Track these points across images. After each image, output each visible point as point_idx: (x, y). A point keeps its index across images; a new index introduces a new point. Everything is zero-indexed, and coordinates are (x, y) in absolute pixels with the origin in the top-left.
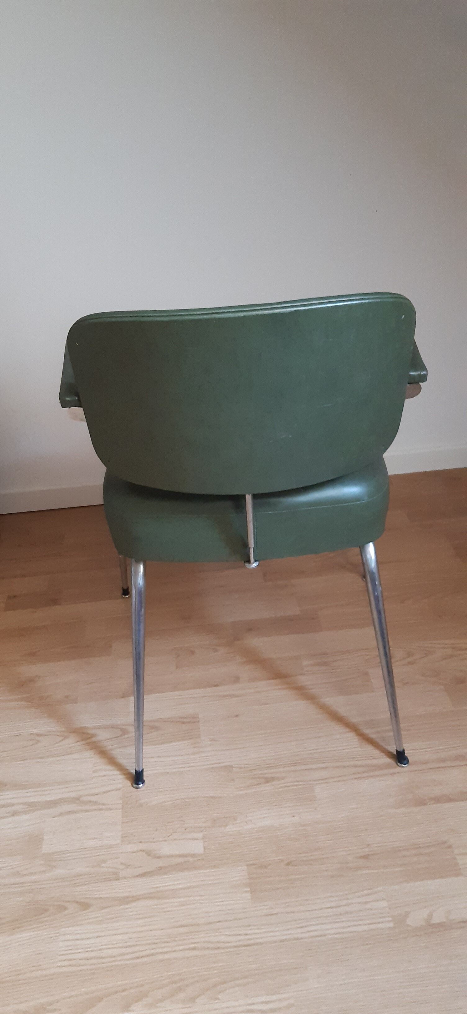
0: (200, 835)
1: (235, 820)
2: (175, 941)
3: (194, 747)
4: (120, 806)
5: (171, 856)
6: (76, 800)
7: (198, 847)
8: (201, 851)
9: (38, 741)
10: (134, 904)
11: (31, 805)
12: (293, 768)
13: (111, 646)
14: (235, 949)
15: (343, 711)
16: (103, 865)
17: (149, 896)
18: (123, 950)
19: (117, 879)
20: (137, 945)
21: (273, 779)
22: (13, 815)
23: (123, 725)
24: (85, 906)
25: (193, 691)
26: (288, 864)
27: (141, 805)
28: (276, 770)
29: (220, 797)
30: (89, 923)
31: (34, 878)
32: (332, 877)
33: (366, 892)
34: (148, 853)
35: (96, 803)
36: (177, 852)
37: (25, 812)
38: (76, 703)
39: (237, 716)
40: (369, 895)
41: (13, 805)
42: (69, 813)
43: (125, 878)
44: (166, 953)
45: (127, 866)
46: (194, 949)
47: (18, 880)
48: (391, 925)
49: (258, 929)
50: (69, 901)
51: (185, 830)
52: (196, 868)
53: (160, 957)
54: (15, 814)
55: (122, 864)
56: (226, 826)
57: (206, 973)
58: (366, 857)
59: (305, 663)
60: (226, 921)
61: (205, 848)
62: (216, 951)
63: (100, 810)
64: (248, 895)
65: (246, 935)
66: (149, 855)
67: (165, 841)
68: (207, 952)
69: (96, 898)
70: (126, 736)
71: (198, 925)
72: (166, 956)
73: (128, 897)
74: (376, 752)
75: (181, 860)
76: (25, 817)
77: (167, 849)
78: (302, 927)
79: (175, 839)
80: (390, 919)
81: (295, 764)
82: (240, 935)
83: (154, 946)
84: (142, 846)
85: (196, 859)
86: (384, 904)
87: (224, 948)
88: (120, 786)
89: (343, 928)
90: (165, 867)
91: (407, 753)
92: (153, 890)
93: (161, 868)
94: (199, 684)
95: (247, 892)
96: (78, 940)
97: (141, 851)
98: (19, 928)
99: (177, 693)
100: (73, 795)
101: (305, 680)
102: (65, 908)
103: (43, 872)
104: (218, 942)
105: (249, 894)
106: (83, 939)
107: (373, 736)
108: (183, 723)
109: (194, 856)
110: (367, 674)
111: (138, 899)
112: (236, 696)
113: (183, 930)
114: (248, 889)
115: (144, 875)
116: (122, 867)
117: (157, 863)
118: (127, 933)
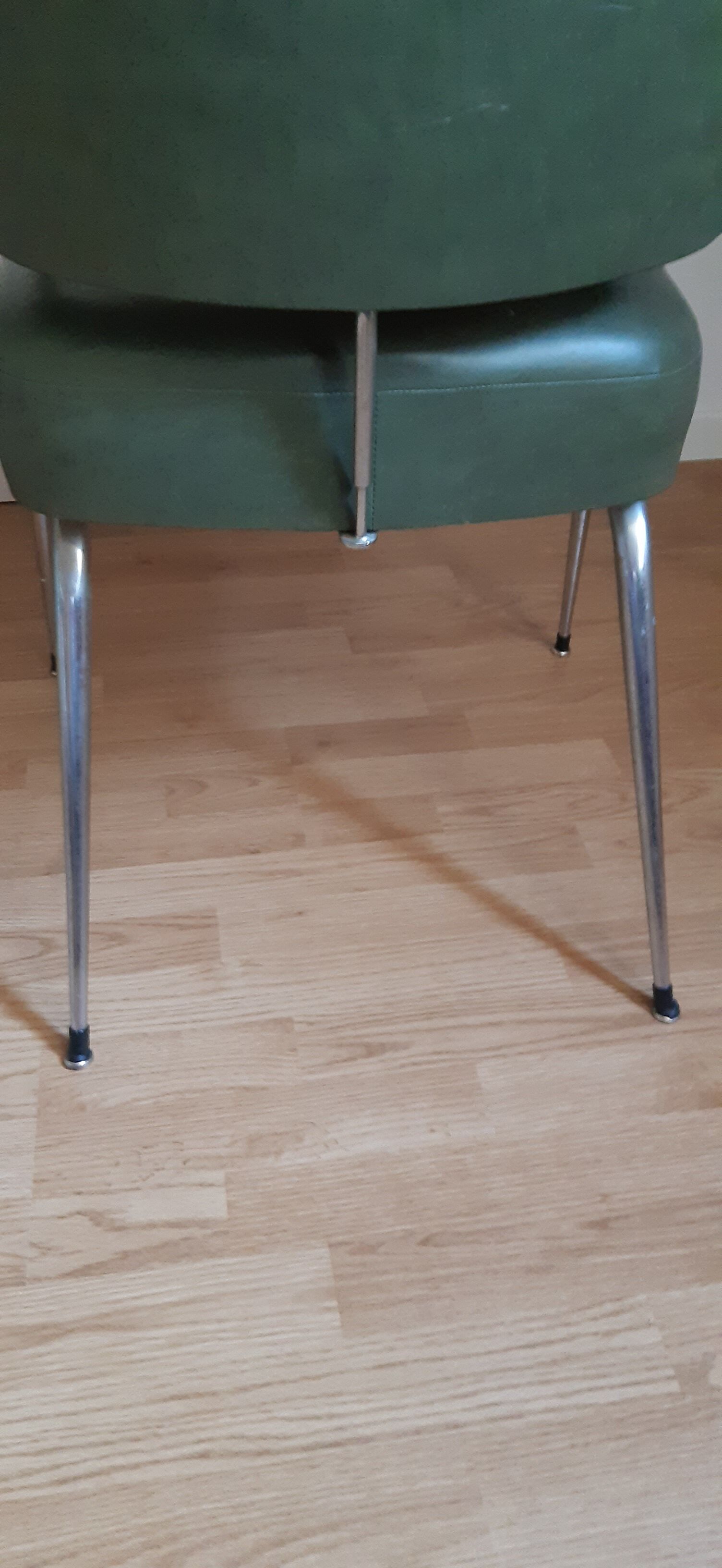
0: (218, 1176)
1: (300, 1139)
2: (156, 1435)
3: (207, 979)
4: (34, 1110)
5: (152, 1226)
7: (213, 1204)
8: (222, 1213)
10: (57, 1344)
12: (425, 1024)
13: (24, 771)
14: (305, 1455)
15: (527, 905)
17: (96, 1324)
18: (26, 1462)
19: (20, 1282)
20: (61, 1449)
21: (383, 1048)
23: (47, 932)
25: (203, 861)
26: (425, 1242)
27: (82, 1108)
28: (389, 1028)
29: (264, 1088)
32: (530, 1270)
33: (609, 1307)
34: (96, 1218)
36: (165, 1217)
39: (300, 913)
40: (616, 1313)
43: (38, 1279)
44: (136, 1466)
45: (45, 1250)
46: (204, 1455)
48: (674, 1387)
49: (360, 1401)
51: (185, 1163)
52: (211, 1255)
53: (120, 1478)
55: (33, 1245)
56: (278, 1153)
57: (234, 1519)
58: (602, 1225)
59: (442, 809)
60: (283, 1382)
61: (230, 1205)
62: (260, 1461)
64: (334, 1318)
65: (331, 1416)
66: (98, 1224)
67: (138, 1189)
68: (235, 1464)
70: (52, 955)
71: (214, 1394)
72: (136, 1476)
73: (45, 1327)
74: (607, 991)
75: (174, 1234)
77: (141, 1208)
78: (465, 1396)
79: (161, 1186)
80: (671, 1372)
81: (429, 1015)
82: (317, 1418)
83: (105, 1450)
84: (79, 1203)
85: (209, 1231)
86: (652, 1336)
87: (278, 1452)
88: (35, 1064)
89: (562, 1396)
90: (137, 1252)
91: (677, 995)
92: (105, 1309)
93: (125, 1255)
94: (217, 850)
95: (328, 1309)
97: (79, 1213)
101: (440, 842)
104: (263, 1438)
105: (337, 1316)
107: (597, 957)
108: (182, 927)
109: (203, 1224)
110: (572, 831)
111: (72, 1331)
112: (298, 873)
113: (176, 1407)
114: (334, 1303)
115: (85, 1271)
116: (31, 1253)
117: (116, 1243)
118: (39, 1417)
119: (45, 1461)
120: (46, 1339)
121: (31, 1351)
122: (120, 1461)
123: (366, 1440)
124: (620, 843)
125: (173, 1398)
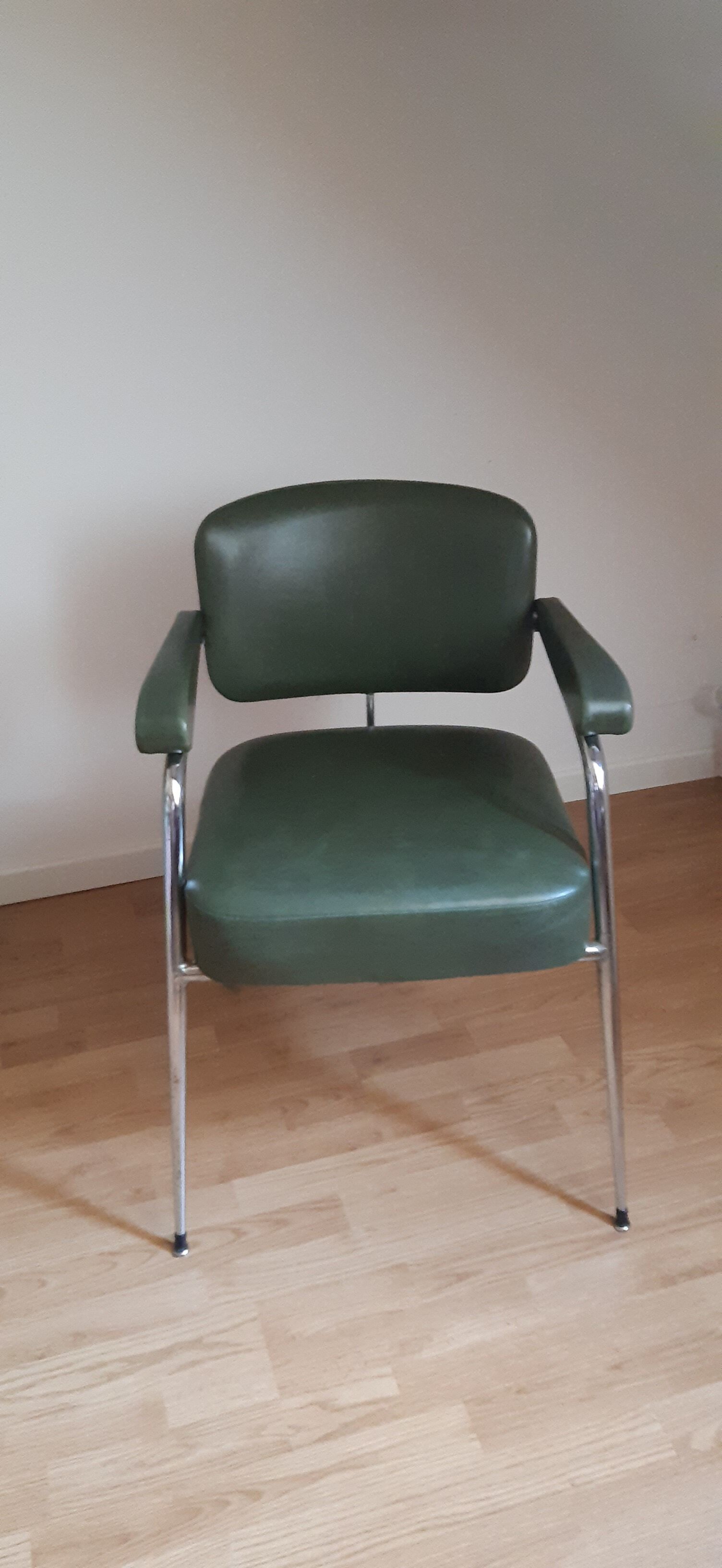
0: (387, 1370)
1: (431, 1340)
2: (394, 1523)
3: (346, 1244)
4: (263, 1344)
5: (355, 1406)
6: (196, 1343)
7: (388, 1388)
8: (396, 1392)
9: (115, 1264)
10: (323, 1482)
11: (131, 1360)
12: (489, 1256)
15: (534, 1167)
16: (263, 1433)
17: (340, 1468)
18: (326, 1549)
19: (290, 1450)
20: (342, 1539)
21: (467, 1275)
22: (110, 1380)
23: (233, 1224)
24: (255, 1495)
25: (320, 1161)
26: (519, 1392)
27: (293, 1338)
28: (467, 1262)
29: (400, 1311)
30: (267, 1519)
31: (168, 1467)
32: (581, 1400)
33: (631, 1414)
34: (323, 1405)
35: (227, 1344)
36: (363, 1399)
37: (128, 1373)
38: (154, 1198)
39: (393, 1190)
40: (634, 1418)
41: (103, 1364)
42: (194, 1363)
43: (299, 1447)
44: (387, 1542)
45: (298, 1429)
46: (423, 1530)
47: (148, 1473)
48: (673, 1453)
49: (502, 1488)
50: (231, 1493)
51: (366, 1364)
52: (396, 1417)
53: (381, 1549)
54: (111, 1377)
55: (290, 1427)
56: (420, 1351)
58: (617, 1367)
59: (467, 1102)
60: (457, 1484)
61: (399, 1386)
62: (455, 1528)
63: (236, 1353)
64: (477, 1444)
65: (488, 1498)
66: (325, 1409)
67: (342, 1384)
69: (266, 1483)
70: (243, 1239)
71: (420, 1496)
72: (388, 1547)
73: (312, 1473)
74: (595, 1220)
75: (371, 1409)
76: (128, 1380)
77: (347, 1396)
78: (560, 1475)
79: (355, 1380)
80: (671, 1445)
81: (491, 1250)
82: (482, 1500)
83: (366, 1536)
84: (310, 1398)
85: (391, 1404)
86: (657, 1427)
87: (464, 1522)
88: (254, 1314)
89: (613, 1467)
90: (352, 1423)
91: (629, 1212)
92: (345, 1458)
93: (346, 1425)
94: (328, 1150)
95: (473, 1439)
96: (257, 1544)
97: (311, 1404)
98: (167, 1542)
99: (297, 1167)
100: (190, 1336)
101: (469, 1128)
102: (228, 1503)
103: (179, 1456)
104: (453, 1515)
105: (478, 1442)
106: (264, 1543)
107: (582, 1197)
108: (320, 1209)
109: (386, 1400)
110: (553, 1108)
111: (328, 1473)
112: (384, 1161)
113: (401, 1506)
114: (474, 1436)
115: (326, 1438)
116: (290, 1432)
117: (341, 1419)
118: (325, 1524)
119: (336, 1546)
120: (314, 1480)
121: (307, 1488)
122: (378, 1540)
123: (511, 1508)
124: (586, 1113)
125: (397, 1501)
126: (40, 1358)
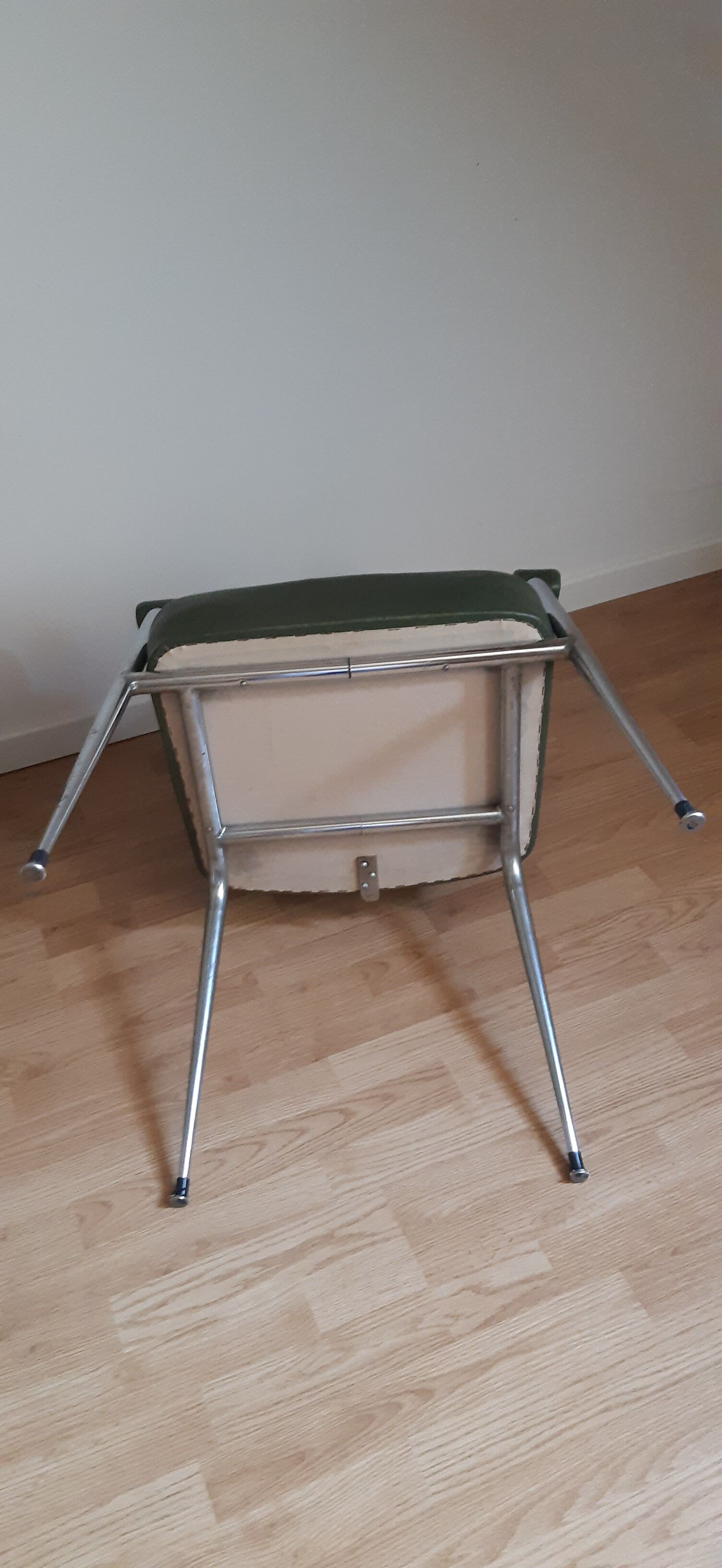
0: (534, 1244)
1: (572, 1208)
2: (576, 1406)
3: (462, 1113)
4: (399, 1231)
5: (511, 1286)
6: (328, 1238)
7: (539, 1263)
8: (548, 1267)
9: (222, 1162)
10: (493, 1371)
11: (263, 1264)
12: (614, 1112)
13: (256, 982)
14: (660, 1394)
16: (420, 1326)
17: (509, 1354)
18: (512, 1442)
19: (451, 1341)
20: (527, 1429)
22: (246, 1288)
23: (339, 1104)
24: (425, 1393)
25: (416, 1026)
26: (674, 1253)
27: (429, 1221)
28: (592, 1121)
29: (535, 1180)
30: (446, 1416)
31: (329, 1374)
34: (476, 1289)
35: (361, 1235)
36: (516, 1278)
37: (263, 1278)
38: (248, 1085)
41: (237, 1271)
42: (330, 1260)
43: (460, 1336)
44: (574, 1426)
45: (456, 1318)
46: (607, 1410)
47: (308, 1384)
49: (678, 1356)
50: (400, 1394)
51: (511, 1241)
52: (555, 1294)
53: (568, 1435)
54: (248, 1284)
55: (446, 1316)
56: (563, 1221)
57: (640, 1438)
59: (556, 947)
60: (631, 1357)
61: (550, 1260)
62: (639, 1404)
63: (373, 1244)
64: (643, 1312)
65: (666, 1369)
66: (478, 1293)
67: (490, 1265)
68: (625, 1410)
69: (435, 1378)
70: (353, 1120)
71: (596, 1374)
72: (576, 1431)
73: (481, 1362)
75: (527, 1287)
76: (265, 1285)
77: (499, 1276)
79: (504, 1259)
81: (615, 1105)
83: (551, 1423)
84: (460, 1284)
85: (546, 1281)
87: (647, 1396)
88: (383, 1200)
90: (510, 1305)
92: (510, 1343)
93: (505, 1307)
95: (636, 1309)
96: (440, 1446)
97: (463, 1289)
98: (345, 1456)
99: (394, 1034)
100: (321, 1231)
102: (399, 1406)
103: (338, 1361)
104: (635, 1390)
105: (644, 1311)
106: (447, 1444)
108: (427, 1080)
109: (541, 1276)
110: (647, 946)
111: (496, 1362)
113: (579, 1387)
114: (638, 1304)
115: (486, 1324)
116: (448, 1321)
117: (497, 1302)
118: (505, 1415)
119: (522, 1437)
120: (486, 1369)
121: (480, 1379)
122: (563, 1426)
123: (688, 1376)
124: (682, 948)
125: (576, 1383)
126: (166, 1272)
